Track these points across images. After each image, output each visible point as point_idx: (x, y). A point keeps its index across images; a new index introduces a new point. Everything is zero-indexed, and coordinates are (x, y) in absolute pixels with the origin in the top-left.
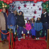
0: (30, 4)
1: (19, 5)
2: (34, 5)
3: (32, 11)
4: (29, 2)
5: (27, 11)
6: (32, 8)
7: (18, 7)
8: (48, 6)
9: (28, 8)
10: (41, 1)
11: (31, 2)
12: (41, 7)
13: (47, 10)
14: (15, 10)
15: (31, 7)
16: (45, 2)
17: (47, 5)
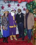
0: (14, 4)
2: (18, 5)
4: (13, 2)
7: (1, 7)
8: (32, 6)
10: (25, 1)
11: (15, 2)
13: (31, 10)
15: (15, 7)
16: (29, 2)
17: (31, 6)
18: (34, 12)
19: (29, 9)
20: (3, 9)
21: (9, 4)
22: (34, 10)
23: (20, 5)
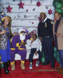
0: (31, 2)
3: (35, 16)
6: (34, 10)
7: (7, 8)
9: (27, 11)
12: (52, 8)
14: (1, 13)
15: (33, 8)
19: (59, 11)
20: (10, 12)
21: (21, 2)
23: (42, 4)
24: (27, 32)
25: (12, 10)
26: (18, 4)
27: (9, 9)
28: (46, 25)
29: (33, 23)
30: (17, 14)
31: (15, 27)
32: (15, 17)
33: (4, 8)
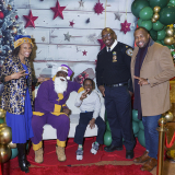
0: (81, 3)
1: (28, 6)
2: (98, 9)
3: (91, 37)
5: (67, 37)
6: (88, 21)
7: (25, 17)
8: (159, 13)
9: (72, 24)
13: (156, 32)
14: (11, 28)
15: (86, 17)
17: (157, 9)
18: (169, 40)
19: (147, 25)
20: (33, 26)
21: (57, 4)
22: (170, 32)
24: (71, 74)
25: (36, 23)
26: (52, 9)
27: (30, 20)
28: (115, 58)
29: (85, 53)
30: (48, 31)
31: (44, 61)
32: (43, 39)
33: (17, 18)
